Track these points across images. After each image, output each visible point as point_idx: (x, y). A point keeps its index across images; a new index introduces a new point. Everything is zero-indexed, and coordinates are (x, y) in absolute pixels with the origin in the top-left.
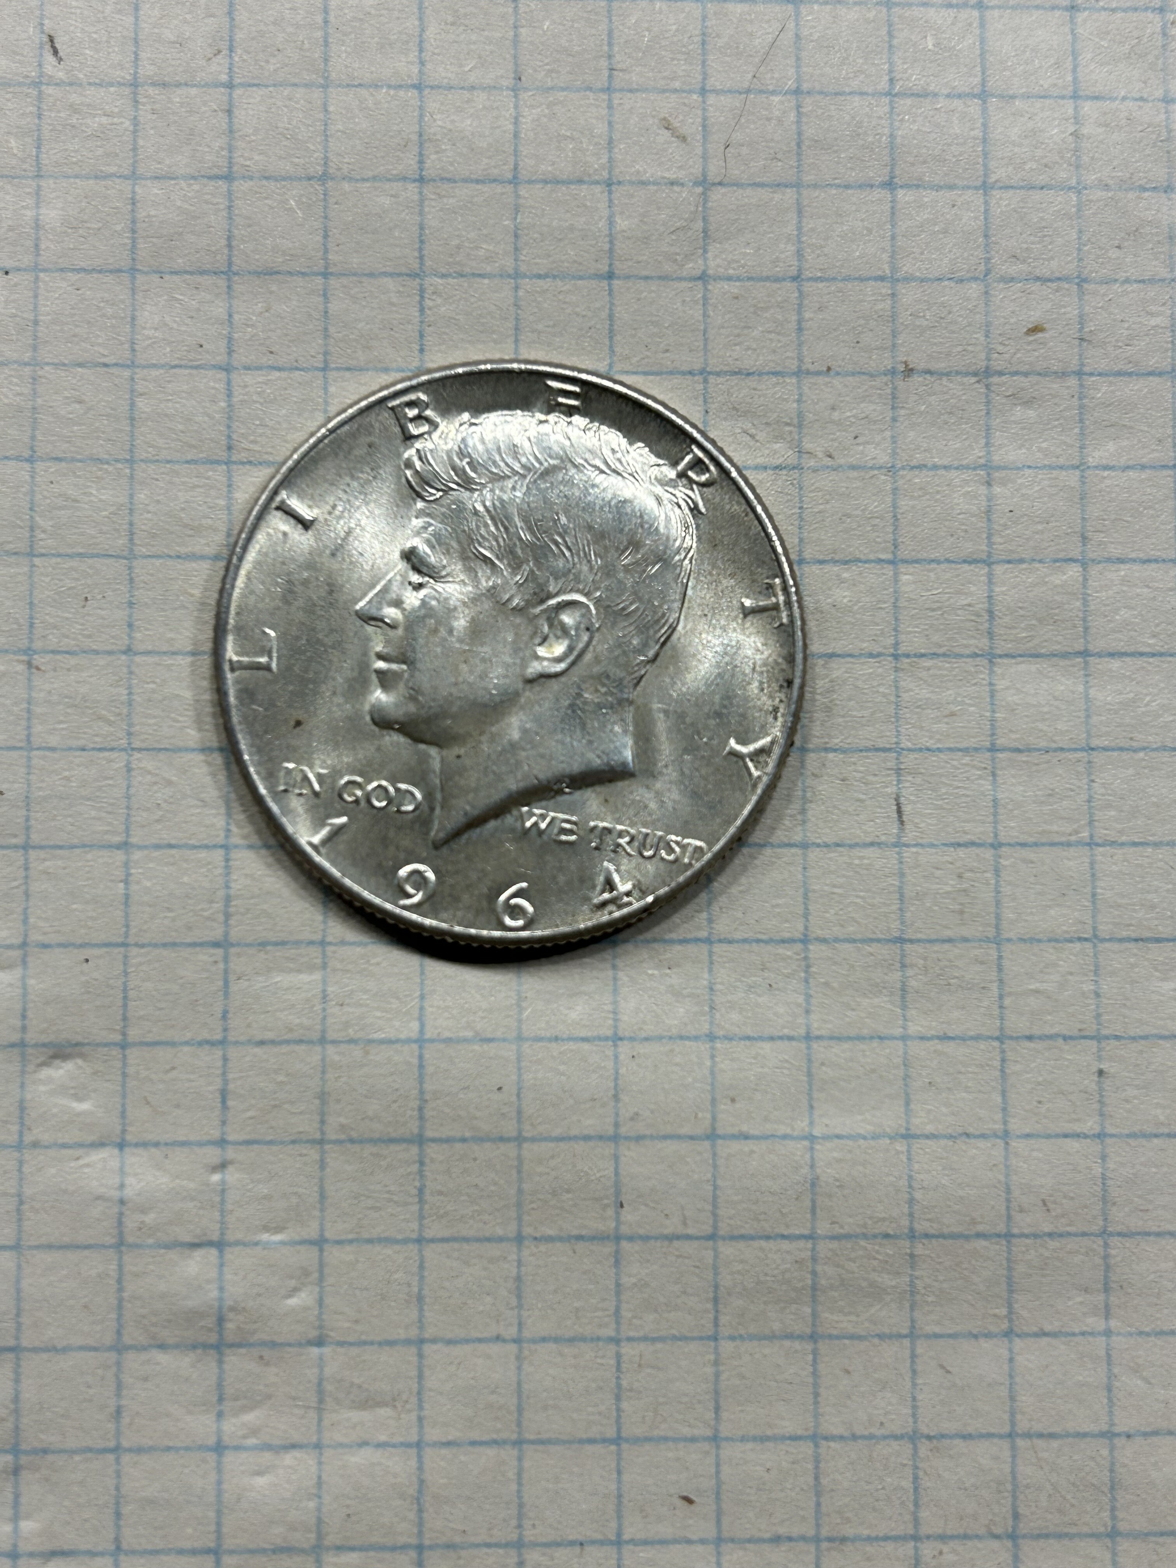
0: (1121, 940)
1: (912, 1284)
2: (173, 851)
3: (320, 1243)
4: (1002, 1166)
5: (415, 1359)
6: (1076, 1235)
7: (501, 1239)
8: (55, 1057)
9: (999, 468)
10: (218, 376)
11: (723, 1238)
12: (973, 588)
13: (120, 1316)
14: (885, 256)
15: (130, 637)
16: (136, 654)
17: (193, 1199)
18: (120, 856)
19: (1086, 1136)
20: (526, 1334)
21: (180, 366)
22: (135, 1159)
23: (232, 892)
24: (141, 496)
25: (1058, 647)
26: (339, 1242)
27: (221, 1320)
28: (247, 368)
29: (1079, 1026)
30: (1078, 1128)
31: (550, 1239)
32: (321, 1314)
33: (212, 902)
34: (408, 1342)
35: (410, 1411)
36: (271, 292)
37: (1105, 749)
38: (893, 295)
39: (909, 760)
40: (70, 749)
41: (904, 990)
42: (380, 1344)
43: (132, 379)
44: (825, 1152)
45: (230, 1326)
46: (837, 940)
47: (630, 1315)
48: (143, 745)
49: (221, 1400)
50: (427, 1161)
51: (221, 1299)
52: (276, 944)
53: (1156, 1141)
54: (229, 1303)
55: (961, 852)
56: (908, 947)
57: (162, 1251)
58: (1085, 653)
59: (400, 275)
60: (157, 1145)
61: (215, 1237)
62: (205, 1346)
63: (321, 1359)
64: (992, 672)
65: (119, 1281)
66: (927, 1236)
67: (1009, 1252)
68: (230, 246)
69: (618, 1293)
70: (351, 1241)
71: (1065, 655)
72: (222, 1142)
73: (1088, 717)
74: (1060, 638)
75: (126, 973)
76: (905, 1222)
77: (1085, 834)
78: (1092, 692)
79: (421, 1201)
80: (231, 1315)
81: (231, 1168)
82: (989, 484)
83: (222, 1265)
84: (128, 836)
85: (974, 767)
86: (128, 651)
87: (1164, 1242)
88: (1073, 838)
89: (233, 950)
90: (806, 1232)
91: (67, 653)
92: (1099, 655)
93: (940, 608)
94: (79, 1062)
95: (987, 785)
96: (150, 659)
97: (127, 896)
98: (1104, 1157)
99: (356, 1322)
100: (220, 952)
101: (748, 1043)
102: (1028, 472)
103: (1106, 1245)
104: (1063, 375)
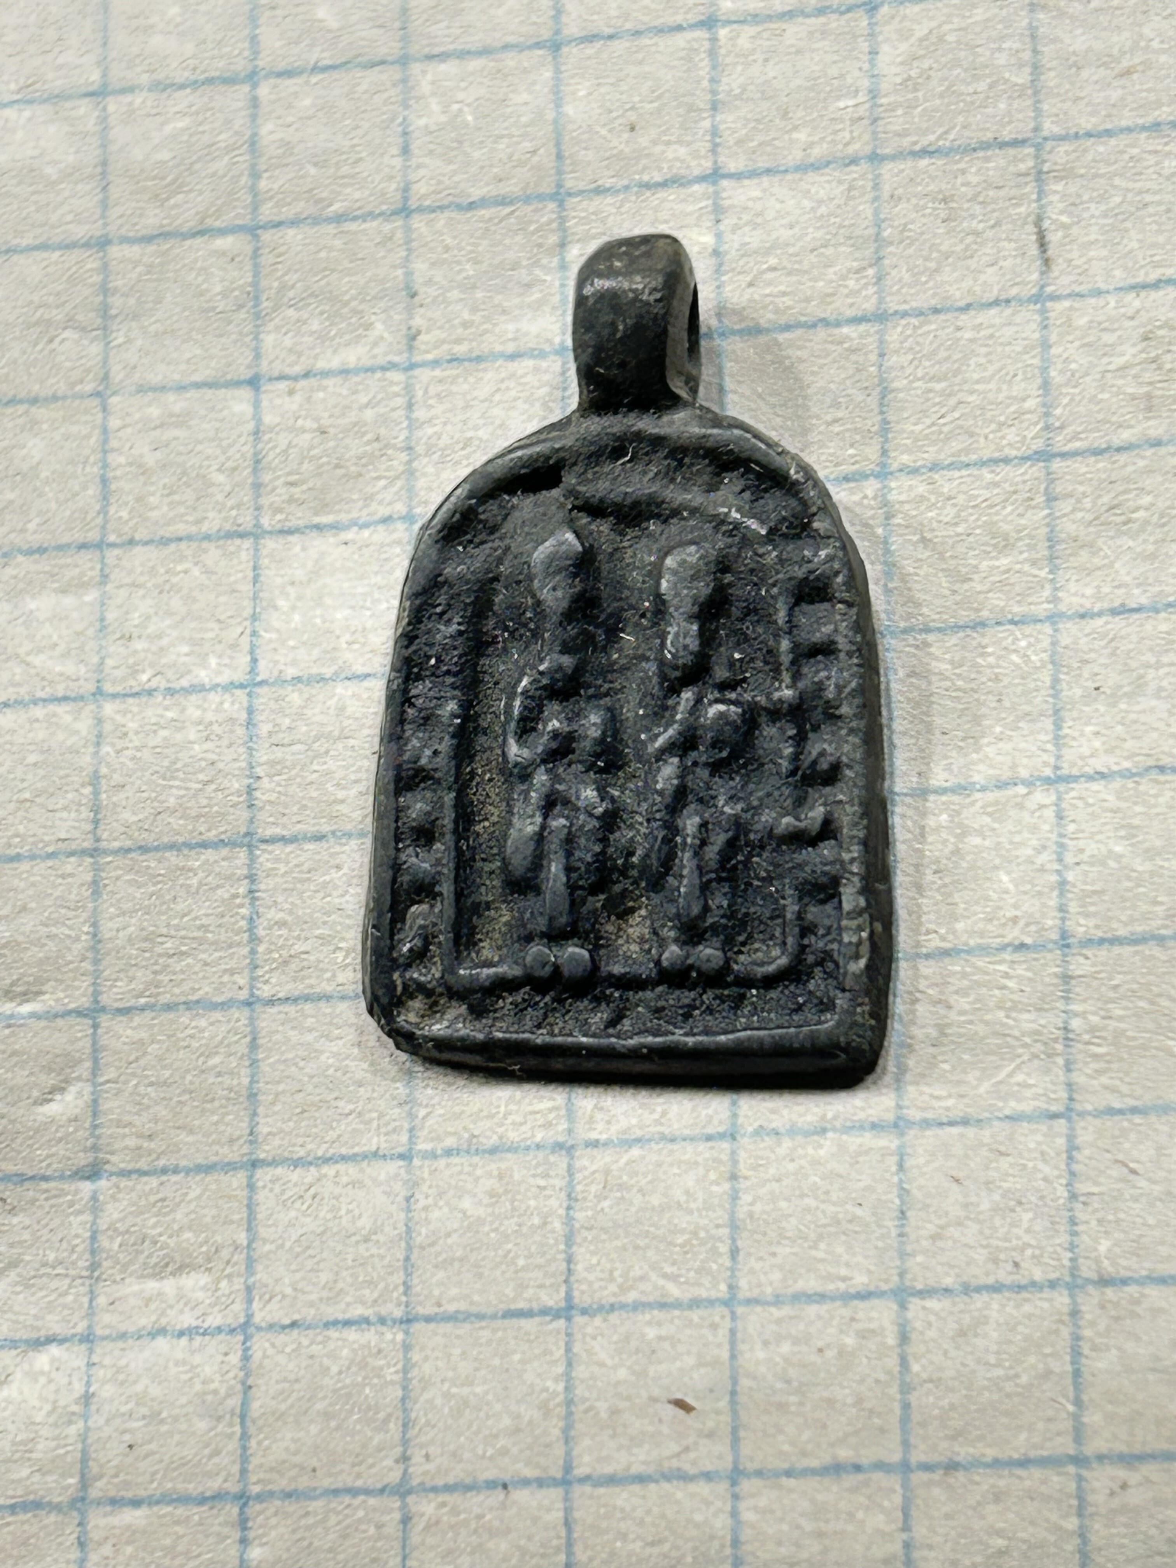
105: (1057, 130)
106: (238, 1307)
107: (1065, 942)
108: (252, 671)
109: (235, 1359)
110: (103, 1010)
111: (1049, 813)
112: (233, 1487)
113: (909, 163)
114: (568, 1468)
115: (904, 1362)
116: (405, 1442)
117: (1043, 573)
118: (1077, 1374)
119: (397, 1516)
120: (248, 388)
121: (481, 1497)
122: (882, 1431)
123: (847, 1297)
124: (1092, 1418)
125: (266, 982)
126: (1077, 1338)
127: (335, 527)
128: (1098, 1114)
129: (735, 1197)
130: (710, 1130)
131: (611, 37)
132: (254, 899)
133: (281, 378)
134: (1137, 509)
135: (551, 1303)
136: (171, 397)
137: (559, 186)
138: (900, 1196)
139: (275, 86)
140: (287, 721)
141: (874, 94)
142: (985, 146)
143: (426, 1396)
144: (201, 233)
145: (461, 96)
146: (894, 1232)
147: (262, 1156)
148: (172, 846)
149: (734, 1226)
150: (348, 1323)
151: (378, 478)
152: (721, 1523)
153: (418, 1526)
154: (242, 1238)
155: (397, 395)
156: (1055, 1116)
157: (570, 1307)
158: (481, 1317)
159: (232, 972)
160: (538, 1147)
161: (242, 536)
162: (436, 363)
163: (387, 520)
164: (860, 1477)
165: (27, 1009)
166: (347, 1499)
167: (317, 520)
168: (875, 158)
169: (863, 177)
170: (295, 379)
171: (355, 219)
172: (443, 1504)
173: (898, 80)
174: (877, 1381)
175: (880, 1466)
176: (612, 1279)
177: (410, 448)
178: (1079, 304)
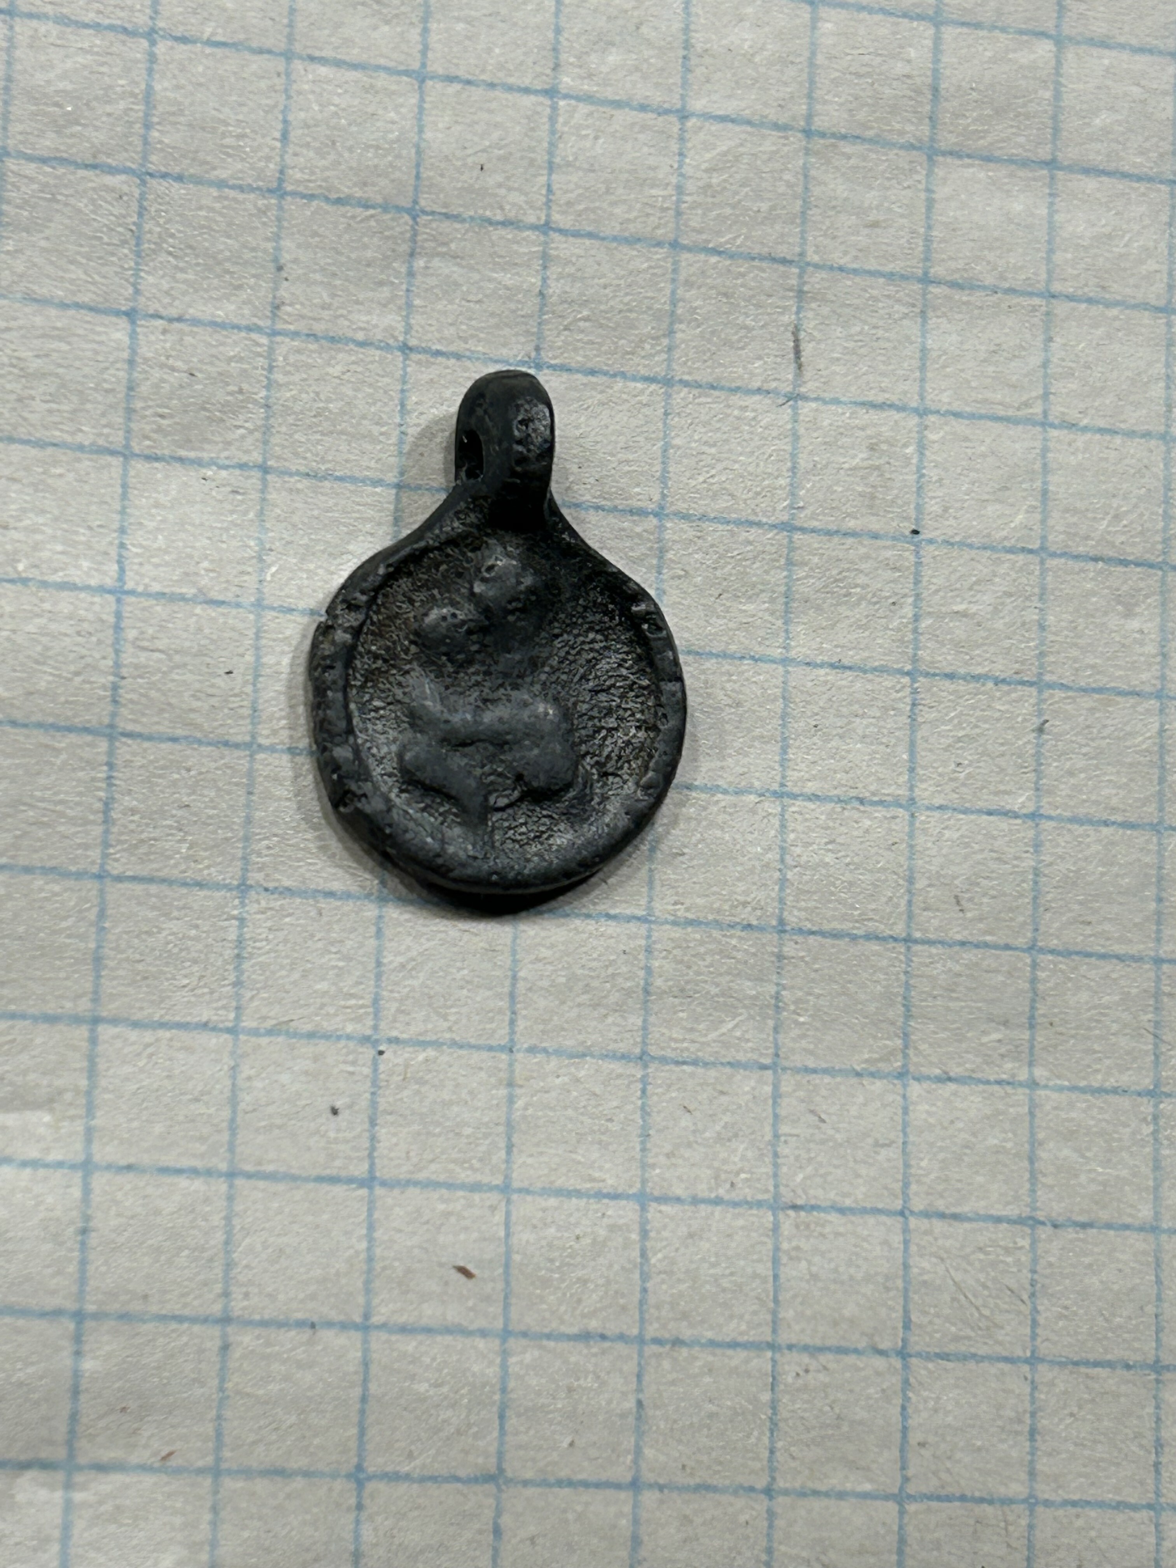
105: (816, 258)
106: (79, 1146)
107: (782, 928)
108: (121, 578)
109: (76, 1193)
111: (776, 822)
112: (70, 1305)
113: (702, 257)
114: (366, 1316)
115: (643, 1254)
116: (227, 1279)
117: (779, 623)
118: (776, 1277)
119: (218, 1343)
120: (125, 318)
121: (293, 1333)
122: (624, 1308)
123: (600, 1195)
124: (786, 1314)
125: (117, 860)
126: (777, 1249)
127: (199, 463)
128: (796, 1071)
129: (511, 1100)
130: (493, 1043)
131: (469, 82)
132: (110, 785)
133: (157, 316)
134: (856, 586)
135: (356, 1173)
136: (53, 312)
137: (415, 202)
138: (643, 1118)
139: (172, 48)
140: (150, 631)
141: (680, 189)
142: (762, 258)
143: (248, 1241)
144: (94, 167)
145: (336, 100)
146: (638, 1147)
147: (104, 1014)
148: (40, 725)
149: (510, 1126)
150: (179, 1171)
151: (238, 427)
152: (492, 1372)
153: (237, 1353)
154: (83, 1083)
155: (259, 355)
156: (764, 1067)
157: (373, 1178)
158: (294, 1178)
159: (86, 847)
160: (349, 1037)
161: (113, 453)
162: (296, 334)
163: (242, 466)
164: (607, 1344)
166: (174, 1325)
167: (183, 453)
168: (675, 245)
169: (664, 259)
170: (171, 320)
171: (233, 187)
172: (258, 1337)
173: (700, 184)
174: (623, 1268)
175: (622, 1337)
176: (408, 1158)
177: (267, 406)
178: (823, 408)
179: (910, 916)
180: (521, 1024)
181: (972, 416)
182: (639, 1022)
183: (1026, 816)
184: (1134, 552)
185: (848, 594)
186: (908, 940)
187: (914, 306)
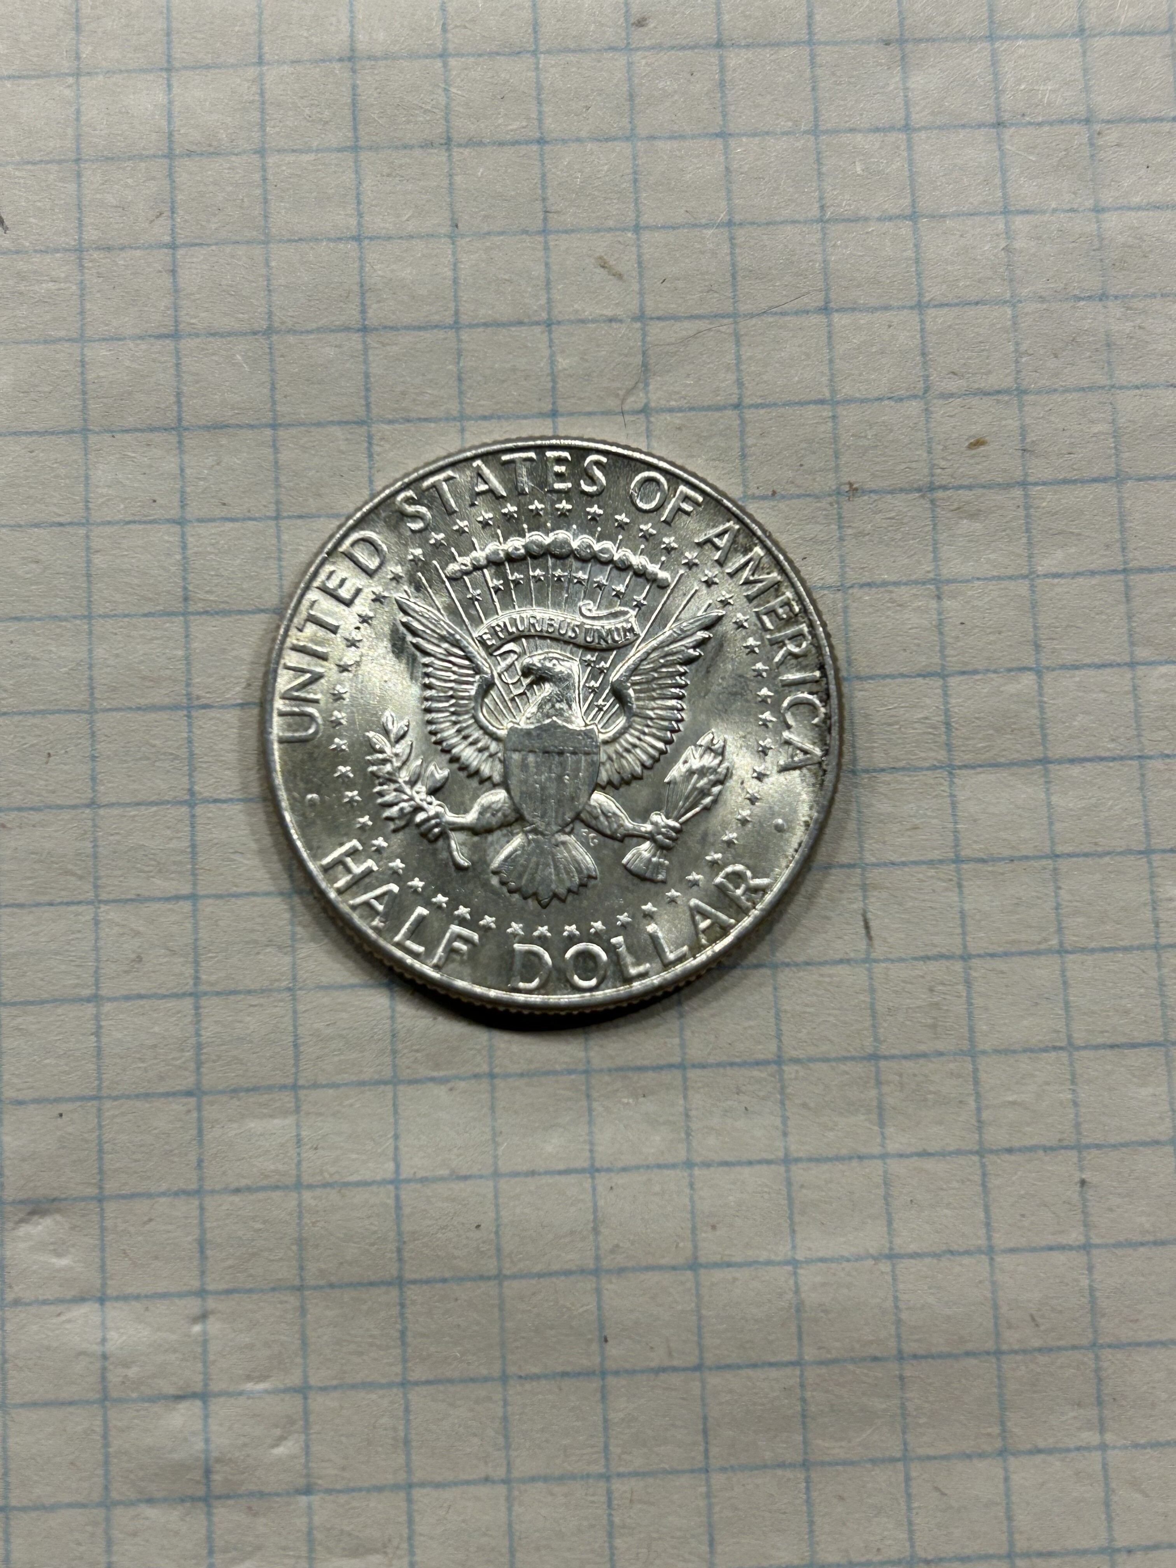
0: (1097, 1047)
1: (903, 1407)
2: (142, 1002)
3: (303, 1390)
4: (987, 1283)
5: (404, 1505)
6: (1066, 1349)
7: (486, 1379)
8: (33, 1213)
9: (948, 581)
10: (172, 530)
11: (710, 1369)
12: (928, 701)
13: (107, 1472)
14: (824, 380)
15: (94, 791)
16: (100, 807)
17: (175, 1351)
18: (90, 1009)
19: (1071, 1248)
20: (516, 1474)
21: (134, 522)
22: (116, 1312)
23: (203, 1039)
24: (100, 652)
25: (1016, 756)
26: (324, 1389)
27: (208, 1472)
28: (201, 520)
29: (1059, 1136)
30: (1063, 1240)
31: (536, 1377)
32: (308, 1461)
33: (182, 1050)
34: (396, 1487)
35: (400, 1557)
36: (222, 446)
37: (1070, 855)
38: (834, 417)
39: (874, 875)
40: (38, 905)
41: (881, 1108)
42: (369, 1490)
43: (88, 537)
44: (809, 1276)
45: (217, 1477)
46: (811, 1060)
47: (619, 1450)
48: (112, 897)
49: (211, 1552)
50: (408, 1302)
51: (207, 1451)
52: (248, 1090)
53: (1142, 1250)
54: (215, 1454)
55: (932, 966)
56: (883, 1064)
57: (146, 1405)
58: (1045, 761)
59: (347, 423)
60: (137, 1297)
61: (198, 1388)
62: (193, 1499)
63: (310, 1507)
64: (952, 783)
65: (105, 1436)
66: (915, 1356)
67: (999, 1369)
68: (179, 403)
69: (606, 1429)
70: (335, 1388)
71: (1025, 764)
72: (201, 1293)
73: (1051, 824)
74: (1019, 747)
75: (100, 1127)
76: (892, 1343)
77: (1054, 942)
78: (1054, 799)
79: (404, 1344)
80: (218, 1467)
81: (211, 1319)
82: (939, 598)
83: (206, 1417)
84: (98, 988)
85: (940, 879)
86: (92, 804)
87: (1155, 1352)
88: (1043, 947)
89: (205, 1099)
90: (793, 1358)
91: (31, 809)
92: (1060, 761)
93: (897, 723)
94: (58, 1217)
95: (954, 897)
96: (115, 811)
97: (99, 1050)
98: (1090, 1269)
99: (344, 1469)
100: (192, 1101)
101: (726, 1169)
102: (977, 583)
103: (1097, 1358)
104: (1007, 486)
105: (873, 860)
107: (900, 1357)
108: (397, 1171)
110: (310, 1388)
111: (888, 1277)
117: (876, 1128)
125: (413, 1371)
127: (446, 1079)
128: (922, 1459)
130: (694, 1467)
132: (403, 1319)
138: (808, 1508)
147: (415, 1481)
148: (350, 1284)
149: (711, 1526)
151: (471, 1049)
154: (405, 1531)
156: (896, 1460)
159: (391, 1365)
160: (589, 1476)
161: (385, 1083)
163: (476, 1076)
165: (261, 1386)
178: (891, 966)
179: (998, 1334)
180: (714, 1451)
181: (1006, 954)
182: (801, 1438)
183: (1079, 1247)
184: (1140, 1036)
185: (926, 1100)
186: (998, 1353)
187: (951, 880)
